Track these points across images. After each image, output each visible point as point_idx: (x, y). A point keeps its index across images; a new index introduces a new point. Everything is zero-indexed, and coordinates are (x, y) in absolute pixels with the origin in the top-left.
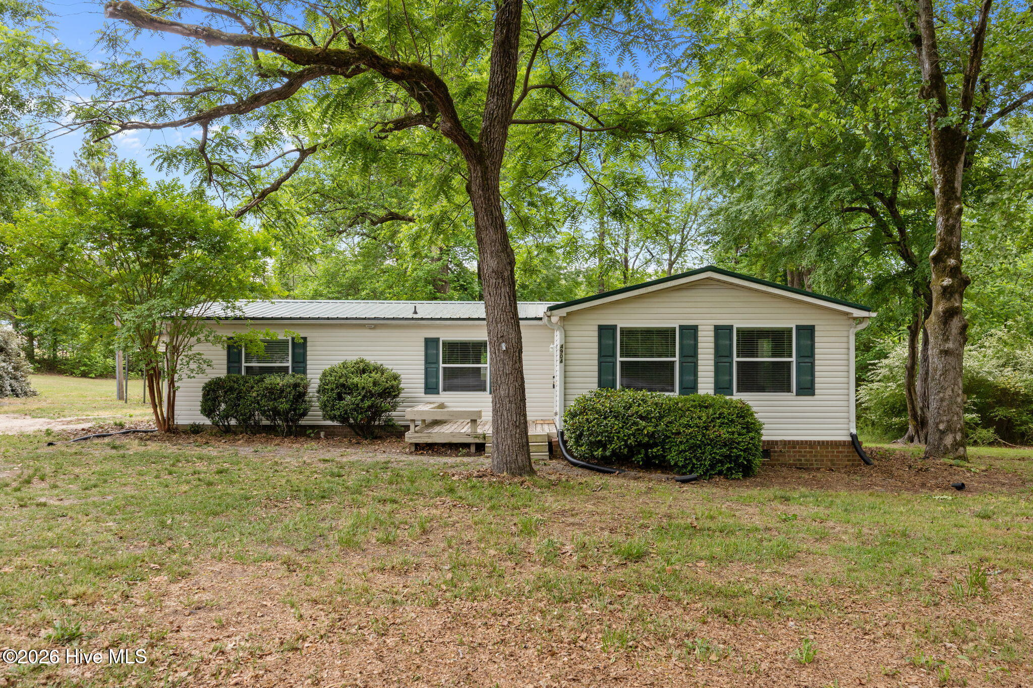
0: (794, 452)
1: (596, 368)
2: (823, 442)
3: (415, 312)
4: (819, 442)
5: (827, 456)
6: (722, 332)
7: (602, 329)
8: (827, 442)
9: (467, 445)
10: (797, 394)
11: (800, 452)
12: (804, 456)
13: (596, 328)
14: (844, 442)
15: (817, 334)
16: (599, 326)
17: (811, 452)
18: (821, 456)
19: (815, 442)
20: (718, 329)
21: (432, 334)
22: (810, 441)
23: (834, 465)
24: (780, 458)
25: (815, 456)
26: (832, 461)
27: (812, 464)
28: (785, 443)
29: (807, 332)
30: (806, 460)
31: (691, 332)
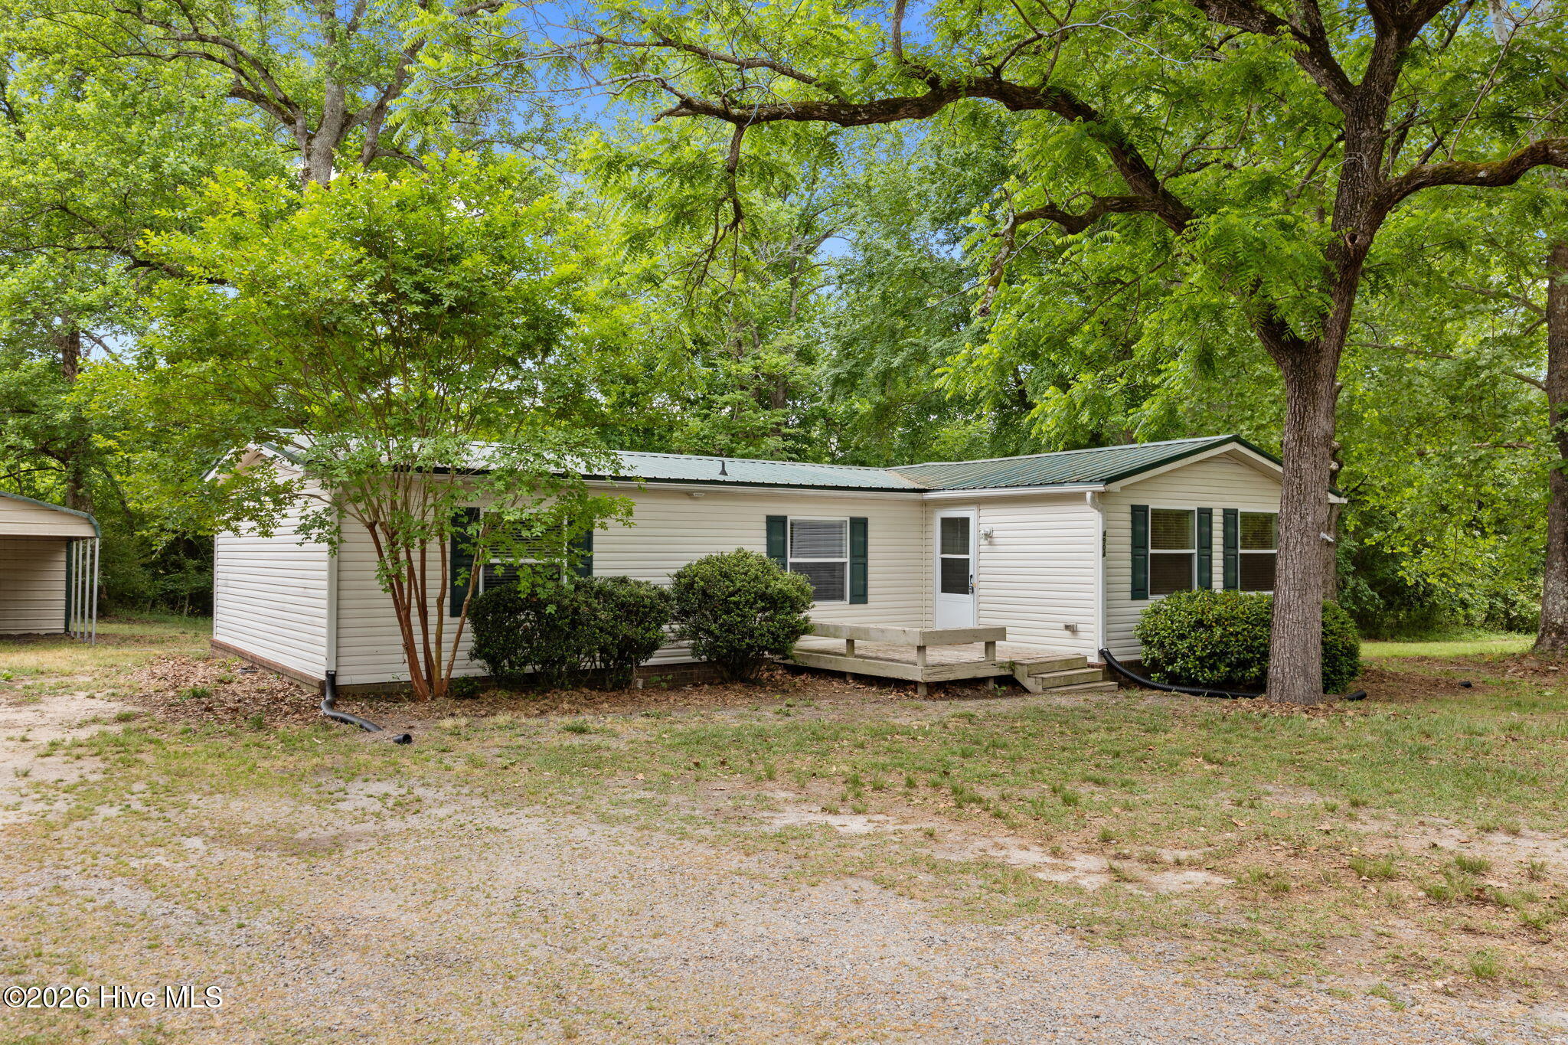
1: (1130, 564)
3: (724, 473)
16: (1132, 507)
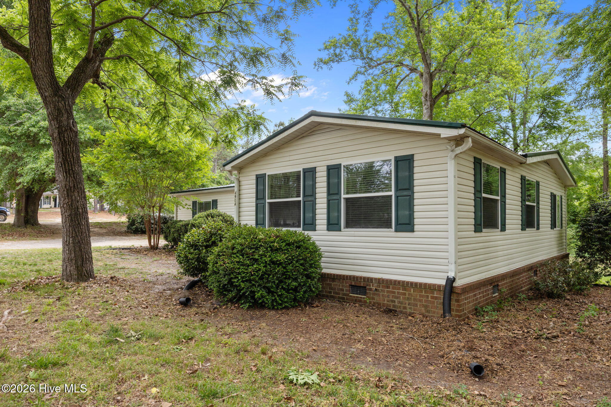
0: (388, 292)
1: (254, 208)
2: (416, 284)
4: (412, 283)
5: (421, 301)
6: (332, 171)
7: (258, 178)
8: (421, 284)
10: (396, 231)
11: (394, 293)
12: (397, 298)
13: (255, 177)
14: (439, 286)
15: (416, 164)
16: (257, 175)
17: (405, 294)
18: (415, 300)
19: (408, 282)
20: (330, 169)
22: (403, 282)
23: (428, 311)
24: (375, 297)
25: (408, 299)
26: (426, 307)
27: (405, 308)
28: (380, 281)
29: (406, 163)
30: (399, 302)
31: (310, 173)
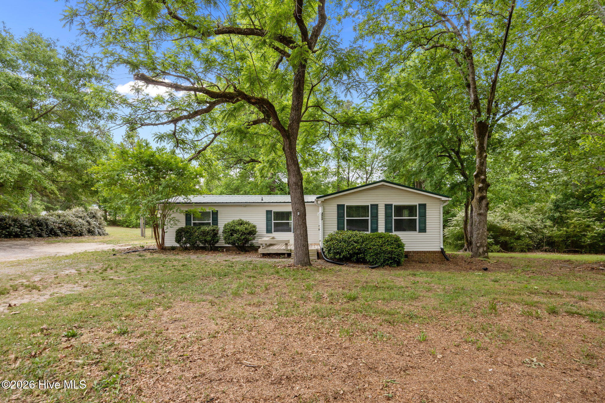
1: (336, 222)
4: (428, 251)
5: (431, 257)
6: (388, 207)
7: (339, 206)
9: (284, 254)
10: (419, 232)
12: (422, 257)
13: (336, 206)
14: (438, 251)
15: (427, 207)
18: (429, 257)
19: (426, 251)
20: (386, 205)
21: (269, 209)
22: (424, 251)
23: (434, 261)
24: (412, 258)
25: (426, 257)
26: (433, 259)
27: (425, 261)
28: (414, 252)
29: (423, 207)
30: (423, 259)
31: (375, 207)
